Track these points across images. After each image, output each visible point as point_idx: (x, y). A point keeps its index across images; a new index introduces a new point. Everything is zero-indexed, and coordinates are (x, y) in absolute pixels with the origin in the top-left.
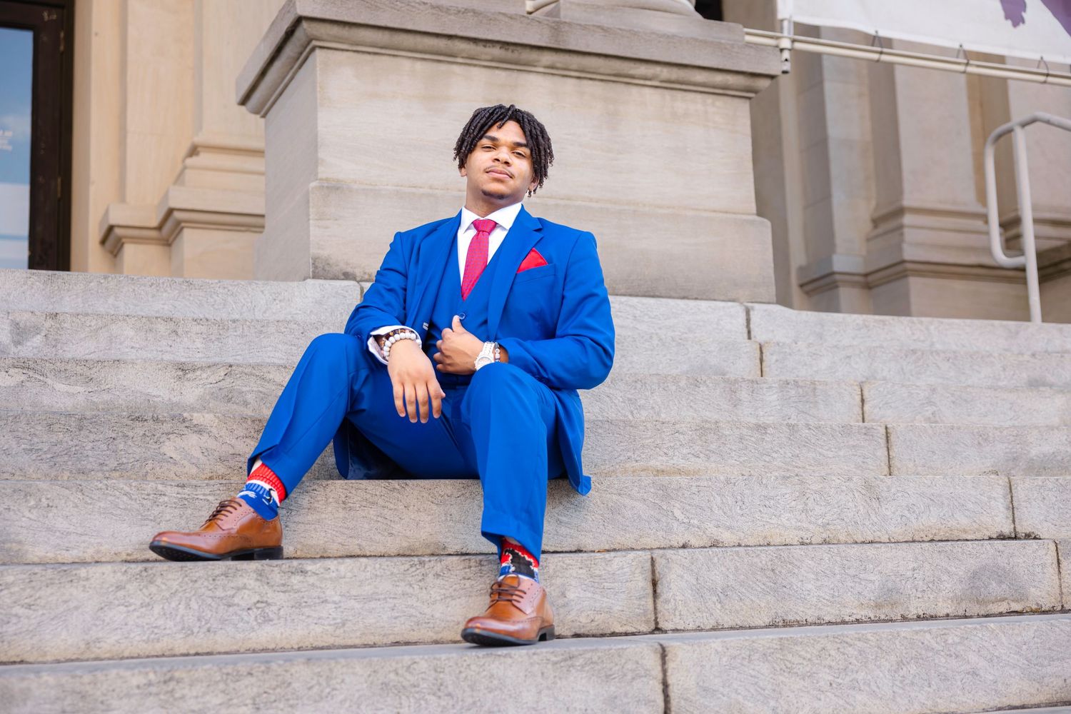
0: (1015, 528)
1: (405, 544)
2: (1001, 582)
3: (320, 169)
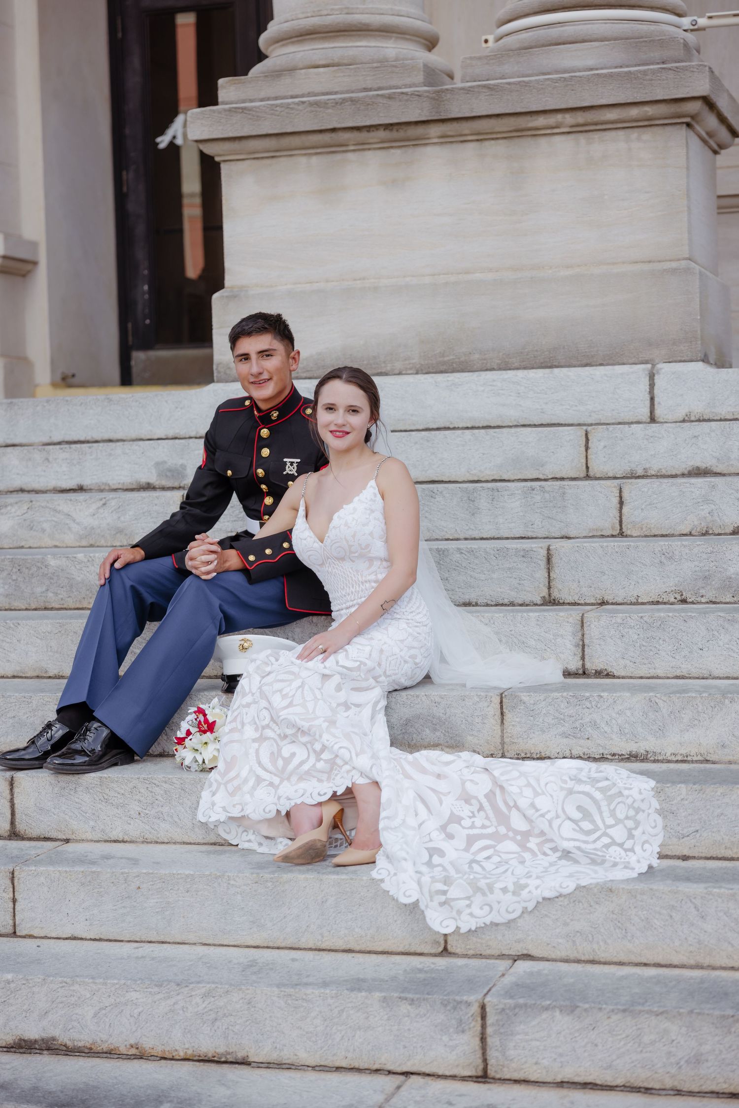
0: (583, 665)
1: (18, 668)
2: (435, 730)
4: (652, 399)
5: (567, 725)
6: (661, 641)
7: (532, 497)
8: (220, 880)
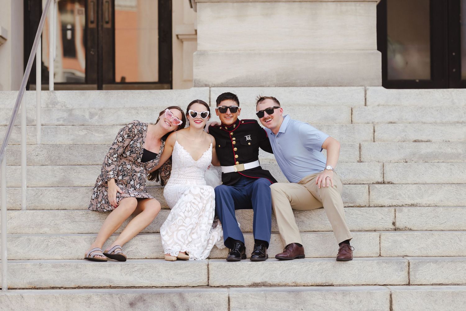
0: (384, 180)
2: (346, 197)
3: (198, 47)
4: (366, 99)
5: (391, 195)
6: (410, 172)
7: (342, 129)
8: (304, 236)
